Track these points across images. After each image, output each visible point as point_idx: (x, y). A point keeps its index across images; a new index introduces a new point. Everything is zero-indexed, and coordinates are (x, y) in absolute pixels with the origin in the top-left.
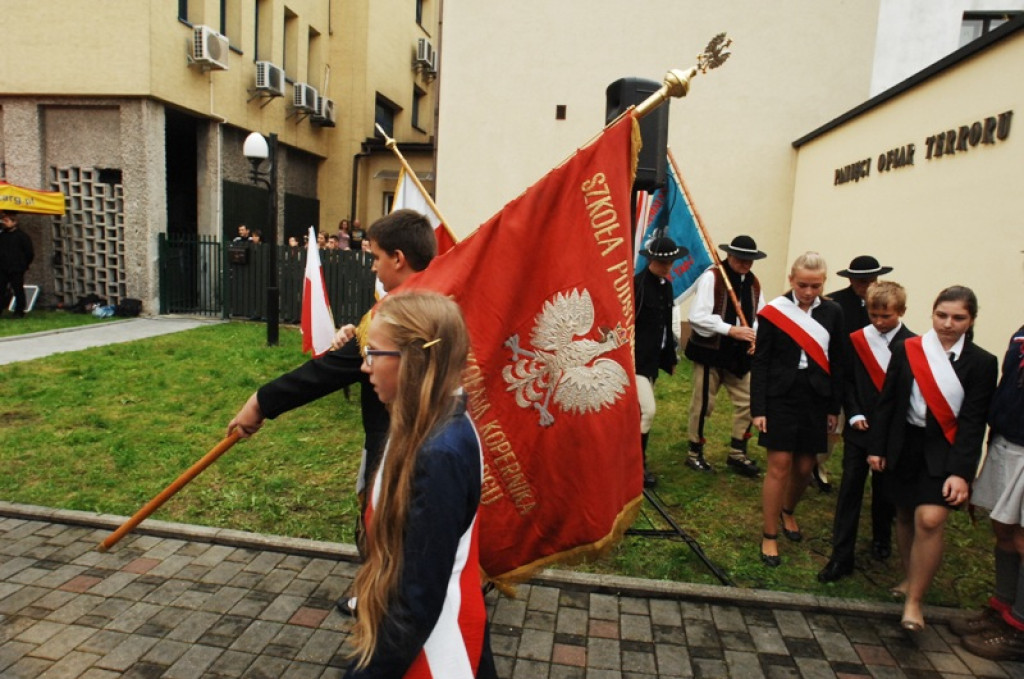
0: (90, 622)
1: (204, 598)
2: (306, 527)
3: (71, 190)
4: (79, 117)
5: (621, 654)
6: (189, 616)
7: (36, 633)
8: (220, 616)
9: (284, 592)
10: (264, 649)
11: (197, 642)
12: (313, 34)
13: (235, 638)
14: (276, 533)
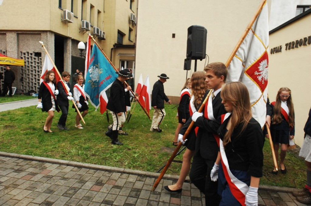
0: (30, 189)
1: (65, 182)
2: (96, 161)
3: (26, 58)
4: (29, 37)
5: (191, 201)
6: (60, 187)
7: (14, 192)
8: (69, 188)
9: (89, 180)
10: (83, 198)
11: (62, 195)
12: (99, 12)
13: (74, 194)
14: (86, 163)
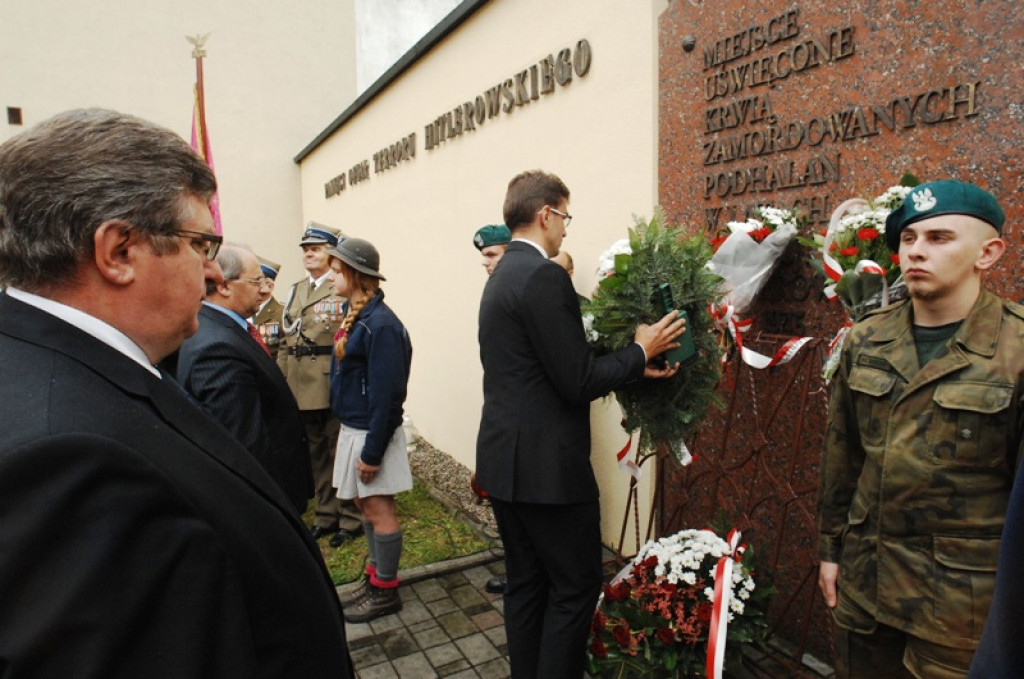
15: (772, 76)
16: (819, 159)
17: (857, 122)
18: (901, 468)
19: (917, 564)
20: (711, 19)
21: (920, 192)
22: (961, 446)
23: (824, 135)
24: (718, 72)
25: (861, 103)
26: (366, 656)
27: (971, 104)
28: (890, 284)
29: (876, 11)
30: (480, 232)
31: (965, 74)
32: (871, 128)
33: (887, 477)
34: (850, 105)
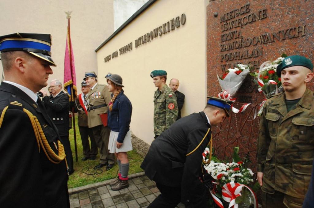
15: (241, 24)
16: (256, 50)
17: (268, 38)
18: (282, 143)
19: (287, 172)
20: (223, 7)
21: (287, 59)
22: (301, 136)
23: (258, 42)
24: (225, 23)
25: (269, 32)
26: (118, 201)
27: (303, 32)
28: (278, 87)
29: (274, 4)
30: (152, 73)
31: (301, 23)
32: (272, 40)
33: (278, 146)
34: (265, 33)
